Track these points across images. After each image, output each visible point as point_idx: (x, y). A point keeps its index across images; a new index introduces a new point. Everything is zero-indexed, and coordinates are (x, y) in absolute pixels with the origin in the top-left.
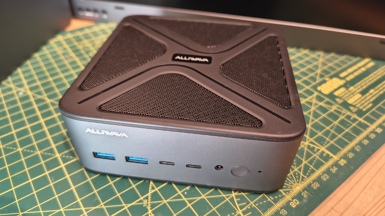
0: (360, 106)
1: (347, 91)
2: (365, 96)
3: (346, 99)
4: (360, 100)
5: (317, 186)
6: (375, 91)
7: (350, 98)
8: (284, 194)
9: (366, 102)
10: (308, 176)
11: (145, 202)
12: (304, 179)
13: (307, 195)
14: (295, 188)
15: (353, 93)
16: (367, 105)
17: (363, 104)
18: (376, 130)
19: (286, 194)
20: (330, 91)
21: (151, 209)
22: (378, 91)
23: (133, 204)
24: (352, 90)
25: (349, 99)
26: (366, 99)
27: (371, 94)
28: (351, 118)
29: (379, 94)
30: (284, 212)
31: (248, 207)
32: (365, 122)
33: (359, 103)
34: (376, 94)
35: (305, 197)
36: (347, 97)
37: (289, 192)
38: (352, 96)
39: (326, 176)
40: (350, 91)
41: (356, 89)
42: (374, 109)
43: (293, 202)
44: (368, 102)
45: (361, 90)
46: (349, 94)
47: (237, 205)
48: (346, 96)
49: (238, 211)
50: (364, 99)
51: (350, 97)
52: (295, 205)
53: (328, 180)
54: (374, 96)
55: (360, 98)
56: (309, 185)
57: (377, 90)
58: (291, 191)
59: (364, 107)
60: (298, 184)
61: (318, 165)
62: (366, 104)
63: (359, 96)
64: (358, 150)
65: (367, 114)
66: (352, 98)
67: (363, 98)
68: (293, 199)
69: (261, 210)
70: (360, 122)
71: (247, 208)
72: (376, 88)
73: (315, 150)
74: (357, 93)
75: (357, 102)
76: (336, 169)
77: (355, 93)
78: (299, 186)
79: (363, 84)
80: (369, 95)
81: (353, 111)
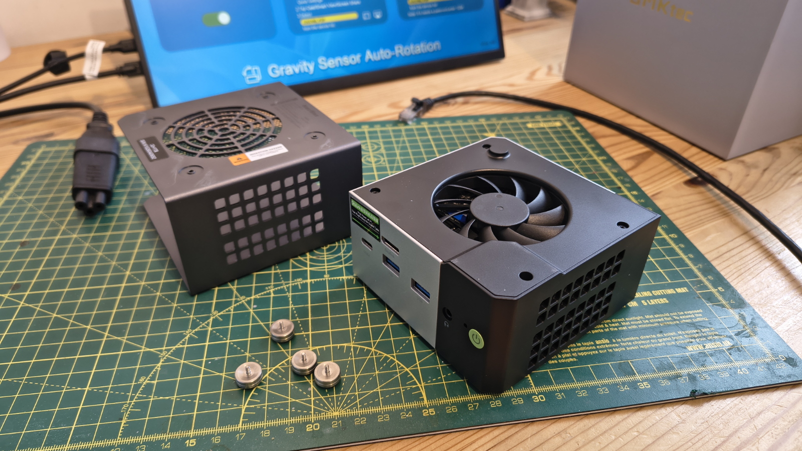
5: (362, 423)
8: (312, 412)
10: (364, 407)
11: (164, 353)
12: (355, 408)
13: (337, 426)
14: (332, 412)
16: (566, 358)
19: (314, 414)
21: (163, 362)
23: (152, 350)
30: (292, 430)
35: (333, 426)
37: (320, 412)
39: (388, 417)
43: (313, 426)
52: (312, 430)
53: (384, 422)
56: (352, 418)
58: (324, 413)
61: (392, 401)
68: (315, 422)
73: (408, 383)
76: (411, 416)
78: (340, 412)
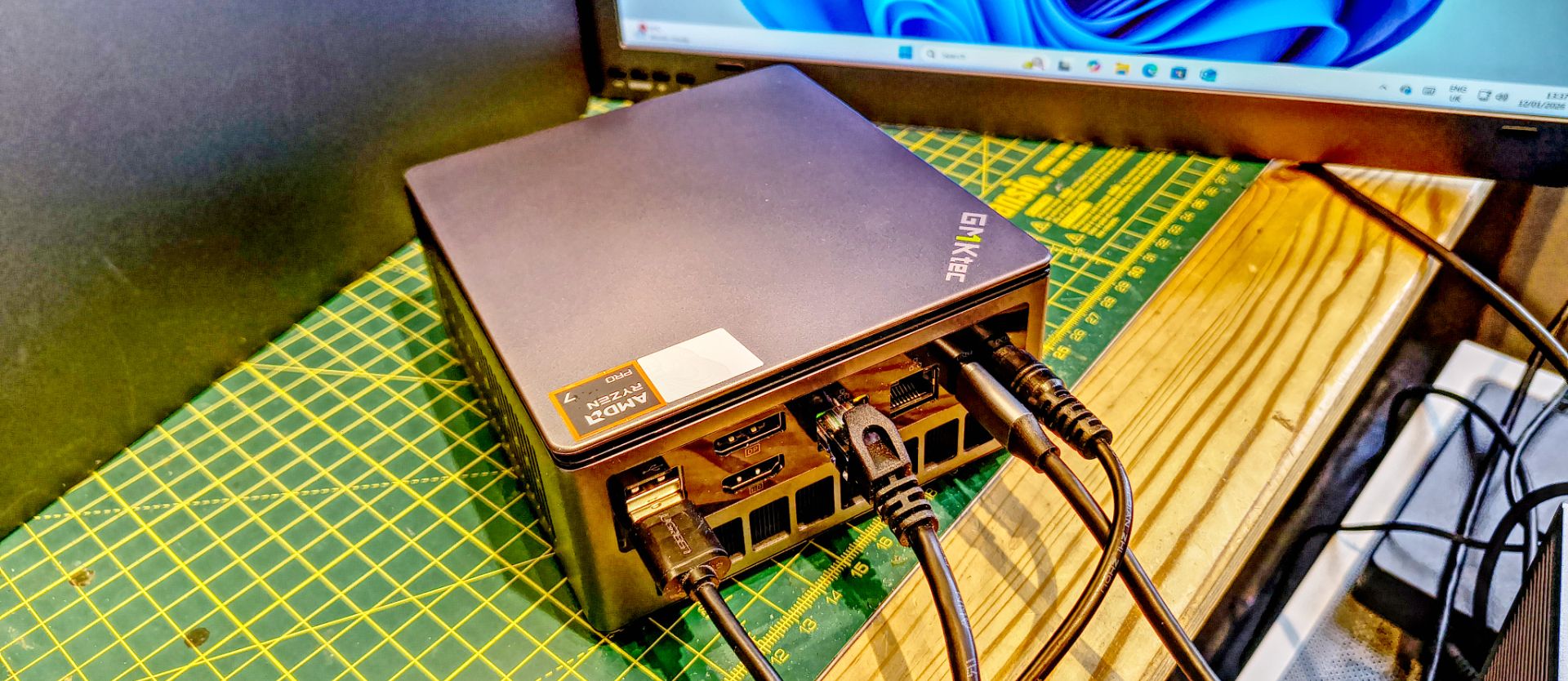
0: (1091, 228)
1: (1058, 201)
2: (1099, 204)
3: (1056, 221)
4: (1087, 217)
6: (1123, 186)
7: (1066, 215)
9: (1104, 215)
15: (1070, 204)
17: (1097, 222)
18: (1129, 274)
20: (1018, 208)
22: (1128, 187)
24: (1068, 196)
25: (1062, 219)
26: (1103, 211)
27: (1113, 197)
28: (1072, 260)
29: (1132, 193)
32: (1103, 261)
33: (1087, 222)
34: (1125, 195)
36: (1058, 216)
38: (1069, 209)
40: (1063, 200)
41: (1078, 192)
42: (1122, 230)
44: (1108, 216)
45: (1090, 191)
46: (1063, 206)
48: (1055, 213)
50: (1097, 213)
51: (1065, 212)
54: (1121, 199)
55: (1088, 212)
57: (1126, 184)
59: (1100, 229)
62: (1104, 220)
63: (1087, 205)
64: (1093, 322)
65: (1108, 243)
66: (1071, 214)
67: (1095, 209)
70: (1093, 264)
72: (1125, 180)
74: (1081, 201)
75: (1082, 222)
77: (1077, 202)
79: (1093, 178)
80: (1109, 200)
81: (1075, 243)
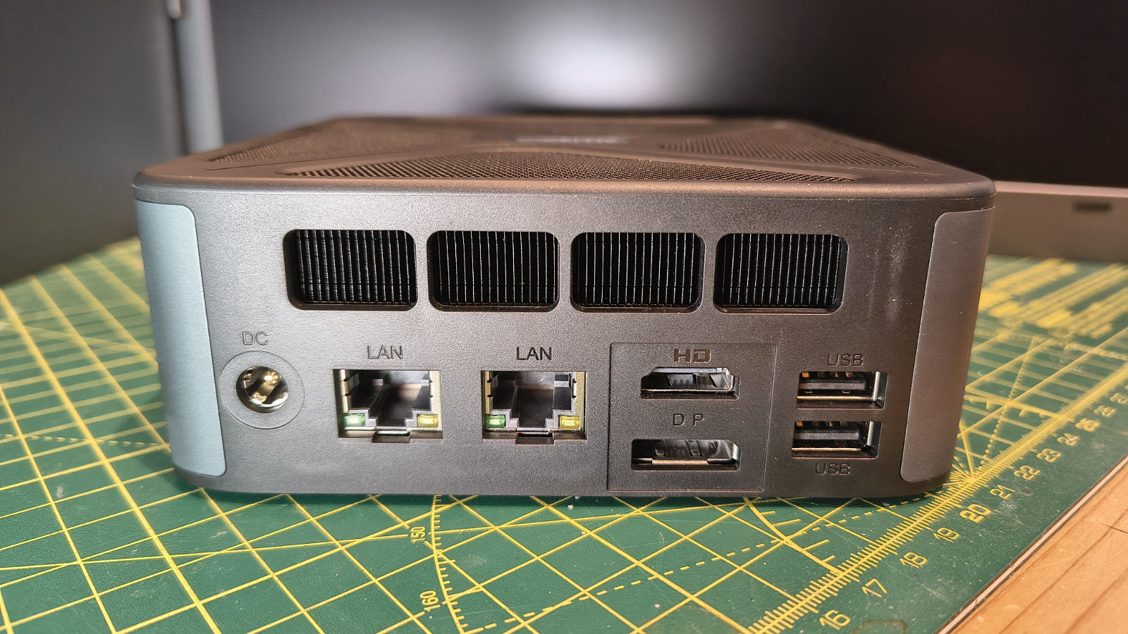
1: (1025, 308)
2: (1082, 314)
3: (1029, 321)
4: (1070, 321)
5: (1035, 474)
6: (1104, 306)
7: (1040, 318)
9: (1092, 322)
10: (993, 455)
11: (417, 532)
12: (982, 462)
13: (1009, 495)
14: (962, 481)
15: (1044, 311)
16: (1098, 328)
21: (441, 548)
23: (370, 538)
24: (1038, 306)
25: (1036, 321)
26: (1089, 318)
28: (1065, 350)
30: (950, 534)
31: (814, 530)
32: (1112, 355)
33: (1071, 325)
35: (1005, 498)
36: (1029, 317)
38: (1042, 314)
39: (1052, 452)
40: (1033, 308)
41: (1050, 303)
42: (1119, 335)
43: (970, 511)
46: (1033, 311)
47: (772, 527)
48: (1026, 315)
49: (778, 540)
50: (1082, 319)
51: (1039, 316)
52: (981, 518)
53: (1059, 459)
55: (1069, 318)
56: (1007, 473)
58: (952, 488)
59: (1093, 331)
60: (967, 473)
61: (1014, 434)
62: (1094, 326)
63: (1066, 314)
64: (1122, 402)
65: (1110, 342)
66: (1046, 319)
67: (1079, 317)
68: (965, 504)
69: (863, 534)
70: (1096, 355)
71: (810, 531)
73: (988, 407)
74: (1055, 311)
75: (1065, 324)
76: (1075, 438)
77: (1050, 311)
78: (974, 476)
81: (1063, 339)
